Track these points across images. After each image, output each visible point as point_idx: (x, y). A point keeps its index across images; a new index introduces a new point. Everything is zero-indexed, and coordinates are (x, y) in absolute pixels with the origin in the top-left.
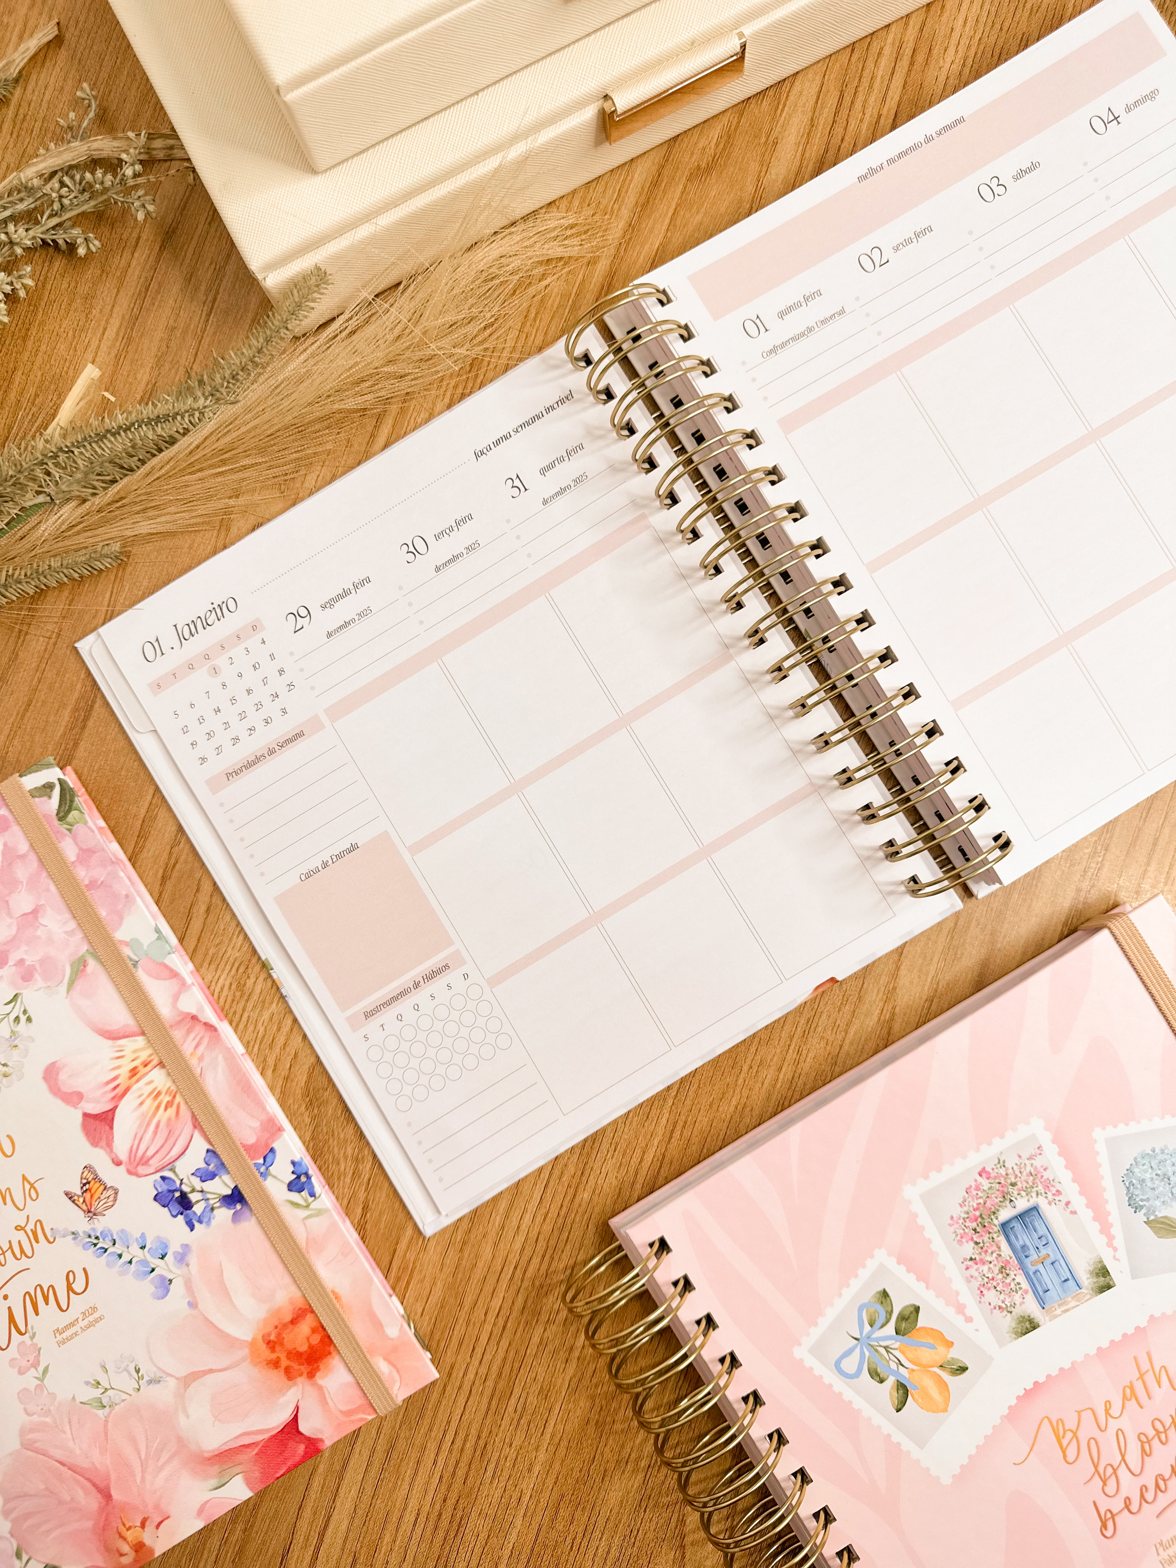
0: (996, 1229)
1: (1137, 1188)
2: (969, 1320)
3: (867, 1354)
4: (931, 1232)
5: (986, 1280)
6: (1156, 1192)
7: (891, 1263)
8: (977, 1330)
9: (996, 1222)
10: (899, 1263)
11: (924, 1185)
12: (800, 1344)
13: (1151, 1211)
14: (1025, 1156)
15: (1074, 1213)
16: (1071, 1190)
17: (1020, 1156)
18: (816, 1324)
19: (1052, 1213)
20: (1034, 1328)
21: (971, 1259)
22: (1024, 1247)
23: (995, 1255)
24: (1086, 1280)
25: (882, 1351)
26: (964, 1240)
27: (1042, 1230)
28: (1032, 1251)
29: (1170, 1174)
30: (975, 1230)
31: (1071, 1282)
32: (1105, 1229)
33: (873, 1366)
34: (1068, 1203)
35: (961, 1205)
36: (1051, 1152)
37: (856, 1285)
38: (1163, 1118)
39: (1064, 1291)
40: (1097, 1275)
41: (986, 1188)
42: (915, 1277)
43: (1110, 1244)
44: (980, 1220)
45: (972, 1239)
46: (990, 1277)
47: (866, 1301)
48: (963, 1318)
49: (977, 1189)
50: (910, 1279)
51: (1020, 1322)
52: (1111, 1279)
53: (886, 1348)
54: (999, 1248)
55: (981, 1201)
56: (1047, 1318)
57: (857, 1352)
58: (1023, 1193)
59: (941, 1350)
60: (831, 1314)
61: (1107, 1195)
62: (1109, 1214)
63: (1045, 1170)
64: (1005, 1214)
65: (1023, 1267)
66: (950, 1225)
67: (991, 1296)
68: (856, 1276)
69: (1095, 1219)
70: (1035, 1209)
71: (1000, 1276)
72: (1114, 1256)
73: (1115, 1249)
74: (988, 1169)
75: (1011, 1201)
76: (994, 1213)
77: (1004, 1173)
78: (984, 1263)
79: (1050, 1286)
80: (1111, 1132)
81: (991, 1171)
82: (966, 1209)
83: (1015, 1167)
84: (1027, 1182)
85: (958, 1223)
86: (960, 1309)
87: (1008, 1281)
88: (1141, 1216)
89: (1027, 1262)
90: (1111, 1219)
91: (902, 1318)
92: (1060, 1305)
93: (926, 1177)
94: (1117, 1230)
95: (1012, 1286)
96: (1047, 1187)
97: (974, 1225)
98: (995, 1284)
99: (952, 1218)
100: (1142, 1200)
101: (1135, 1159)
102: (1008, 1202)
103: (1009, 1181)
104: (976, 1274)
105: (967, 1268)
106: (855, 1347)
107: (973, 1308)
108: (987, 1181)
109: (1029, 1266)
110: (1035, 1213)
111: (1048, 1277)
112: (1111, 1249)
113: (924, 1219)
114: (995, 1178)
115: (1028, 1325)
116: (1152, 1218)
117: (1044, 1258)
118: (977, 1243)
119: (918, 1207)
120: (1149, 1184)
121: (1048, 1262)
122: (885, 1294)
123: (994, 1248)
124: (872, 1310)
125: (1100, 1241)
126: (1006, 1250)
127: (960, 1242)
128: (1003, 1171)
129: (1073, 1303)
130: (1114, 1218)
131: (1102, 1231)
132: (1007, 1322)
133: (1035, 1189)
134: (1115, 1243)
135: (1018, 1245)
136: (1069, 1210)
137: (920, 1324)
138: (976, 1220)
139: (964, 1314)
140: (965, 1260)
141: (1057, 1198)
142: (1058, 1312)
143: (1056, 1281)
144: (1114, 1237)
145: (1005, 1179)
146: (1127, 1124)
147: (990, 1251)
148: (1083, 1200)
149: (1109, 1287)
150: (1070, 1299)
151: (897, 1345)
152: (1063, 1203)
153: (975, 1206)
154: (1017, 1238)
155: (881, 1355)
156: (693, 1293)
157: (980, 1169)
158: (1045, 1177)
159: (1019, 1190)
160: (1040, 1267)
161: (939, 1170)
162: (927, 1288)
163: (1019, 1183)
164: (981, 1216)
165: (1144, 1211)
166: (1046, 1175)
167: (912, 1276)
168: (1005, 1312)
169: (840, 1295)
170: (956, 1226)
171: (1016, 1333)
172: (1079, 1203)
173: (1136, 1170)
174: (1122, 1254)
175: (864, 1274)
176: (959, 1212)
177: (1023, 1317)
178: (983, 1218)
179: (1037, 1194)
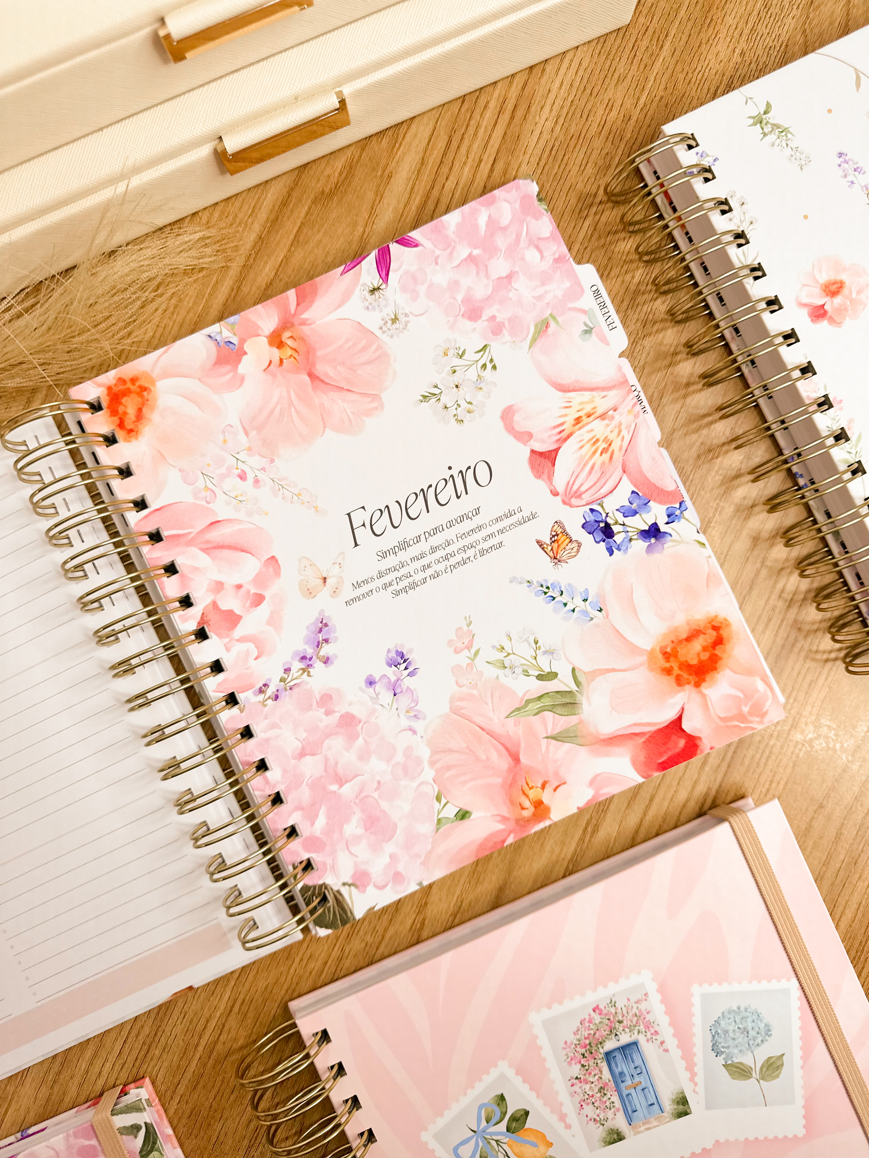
0: (601, 1056)
1: (721, 1037)
2: (568, 1127)
3: (481, 1144)
4: (547, 1052)
5: (587, 1096)
6: (736, 1042)
7: (510, 1073)
8: (573, 1136)
9: (601, 1050)
10: (517, 1074)
11: (547, 1014)
12: (426, 1130)
13: (729, 1056)
14: (633, 999)
15: (666, 1051)
16: (667, 1032)
17: (629, 1000)
18: (442, 1115)
19: (648, 1048)
20: (620, 1140)
21: (577, 1078)
22: (621, 1074)
23: (597, 1077)
24: (668, 1106)
25: (494, 1143)
26: (573, 1062)
27: (638, 1062)
28: (628, 1078)
29: (750, 1028)
30: (583, 1055)
31: (656, 1106)
32: (690, 1067)
33: (484, 1154)
34: (662, 1043)
35: (574, 1034)
36: (655, 999)
37: (479, 1087)
38: (750, 982)
39: (649, 1113)
40: (678, 1103)
41: (597, 1022)
42: (529, 1087)
43: (692, 1080)
44: (588, 1047)
45: (580, 1062)
46: (591, 1094)
47: (486, 1101)
48: (563, 1125)
49: (590, 1022)
50: (524, 1088)
51: (610, 1133)
52: (689, 1108)
53: (497, 1141)
54: (601, 1072)
55: (592, 1032)
56: (632, 1133)
57: (473, 1141)
58: (627, 1030)
59: (542, 1148)
60: (455, 1109)
61: (695, 1040)
62: (695, 1055)
63: (648, 1013)
64: (610, 1045)
65: (618, 1090)
66: (563, 1048)
67: (589, 1109)
68: (480, 1080)
69: (682, 1058)
70: (635, 1044)
71: (599, 1095)
72: (694, 1091)
73: (696, 1084)
74: (602, 1007)
75: (616, 1035)
76: (601, 1043)
77: (613, 1012)
78: (587, 1083)
79: (638, 1107)
80: (707, 988)
81: (603, 1008)
82: (578, 1037)
83: (624, 1008)
84: (632, 1022)
85: (570, 1047)
86: (562, 1117)
87: (604, 1099)
88: (721, 1060)
89: (623, 1086)
90: (695, 1059)
91: (514, 1119)
92: (644, 1124)
93: (549, 1007)
94: (699, 1069)
95: (608, 1104)
96: (648, 1027)
97: (583, 1051)
98: (593, 1100)
99: (566, 1043)
100: (723, 1047)
101: (723, 1014)
102: (613, 1036)
103: (617, 1019)
104: (579, 1090)
105: (572, 1085)
106: (472, 1137)
107: (572, 1118)
108: (599, 1017)
109: (624, 1089)
110: (635, 1047)
111: (638, 1100)
112: (692, 1084)
113: (543, 1041)
114: (606, 1015)
115: (615, 1136)
116: (729, 1062)
117: (637, 1085)
118: (583, 1066)
119: (539, 1031)
120: (731, 1034)
121: (639, 1088)
122: (502, 1098)
123: (597, 1071)
124: (490, 1109)
125: (684, 1076)
126: (606, 1074)
127: (570, 1063)
128: (613, 1010)
129: (655, 1123)
130: (699, 1059)
131: (687, 1069)
132: (599, 1132)
133: (637, 1028)
134: (696, 1079)
135: (617, 1071)
136: (662, 1049)
137: (526, 1126)
138: (585, 1047)
139: (565, 1122)
140: (572, 1078)
141: (654, 1037)
142: (642, 1129)
143: (644, 1104)
144: (696, 1074)
145: (614, 1017)
146: (720, 984)
147: (593, 1073)
148: (675, 1042)
149: (686, 1113)
150: (653, 1120)
151: (506, 1140)
152: (659, 1042)
153: (586, 1035)
154: (617, 1065)
155: (492, 1147)
156: (344, 1078)
157: (594, 1006)
158: (647, 1019)
159: (624, 1027)
160: (633, 1091)
161: (561, 1003)
162: (538, 1097)
163: (625, 1022)
164: (590, 1044)
165: (723, 1056)
166: (648, 1017)
167: (527, 1087)
168: (599, 1124)
169: (465, 1094)
170: (568, 1050)
171: (605, 1142)
172: (672, 1043)
173: (722, 1022)
174: (701, 1089)
175: (488, 1079)
176: (572, 1039)
177: (612, 1130)
178: (591, 1046)
179: (639, 1032)
